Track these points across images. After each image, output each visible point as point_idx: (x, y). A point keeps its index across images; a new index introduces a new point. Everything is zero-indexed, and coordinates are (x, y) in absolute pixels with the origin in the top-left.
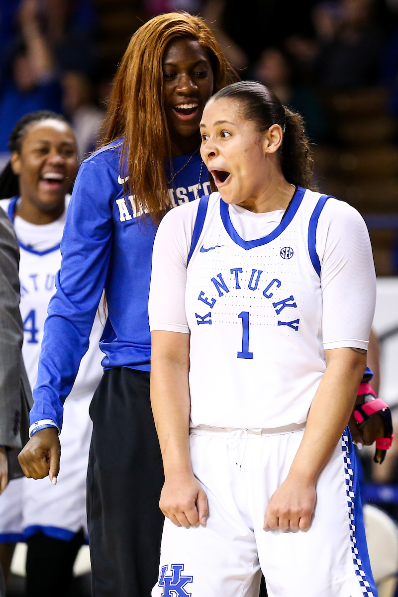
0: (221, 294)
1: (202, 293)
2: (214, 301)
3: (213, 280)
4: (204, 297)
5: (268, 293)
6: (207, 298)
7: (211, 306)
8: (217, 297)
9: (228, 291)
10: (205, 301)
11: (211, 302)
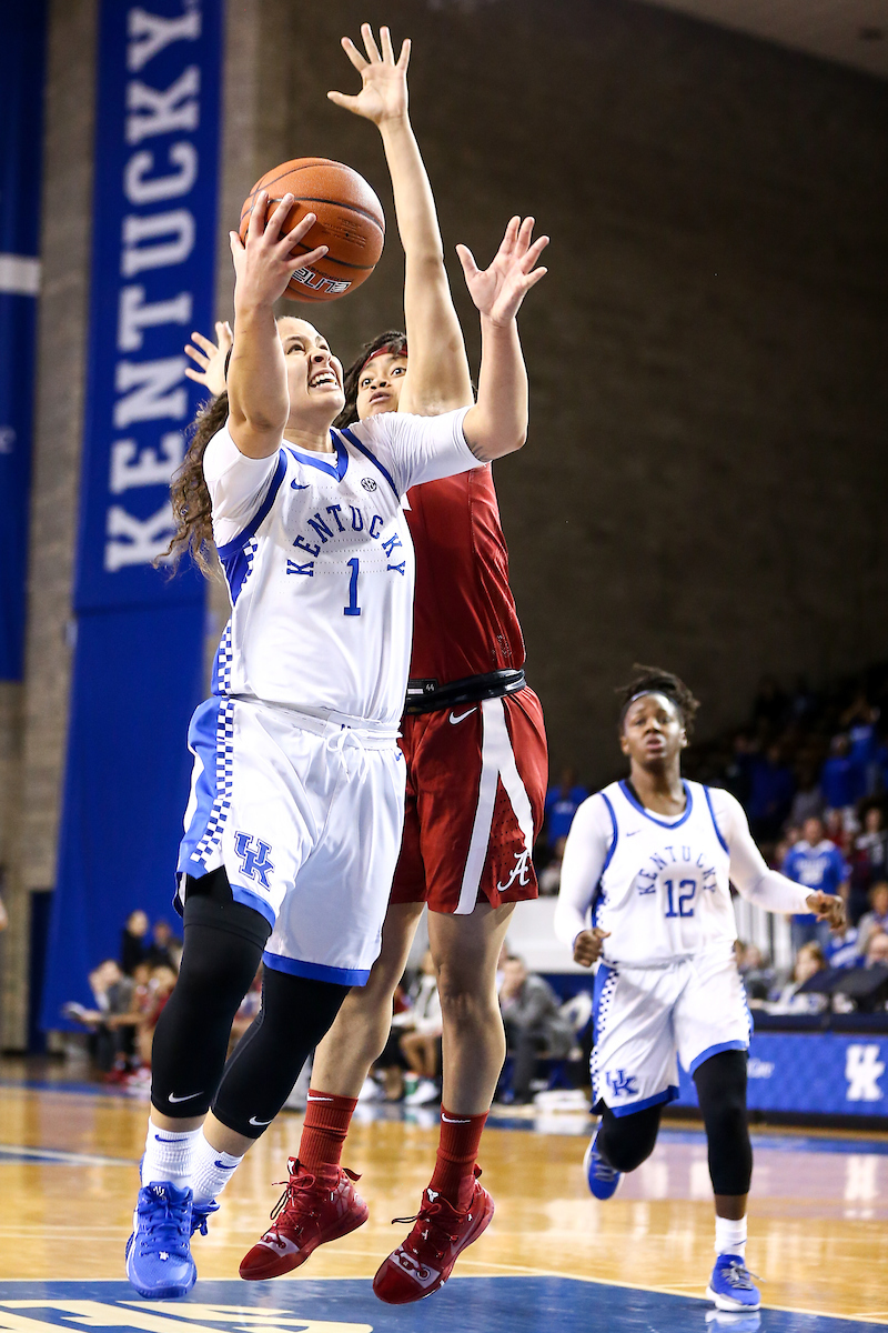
0: (324, 540)
1: (300, 538)
2: (318, 548)
3: (310, 522)
4: (304, 543)
5: (375, 533)
6: (308, 545)
7: (316, 554)
8: (320, 544)
9: (331, 535)
10: (307, 548)
11: (315, 550)
